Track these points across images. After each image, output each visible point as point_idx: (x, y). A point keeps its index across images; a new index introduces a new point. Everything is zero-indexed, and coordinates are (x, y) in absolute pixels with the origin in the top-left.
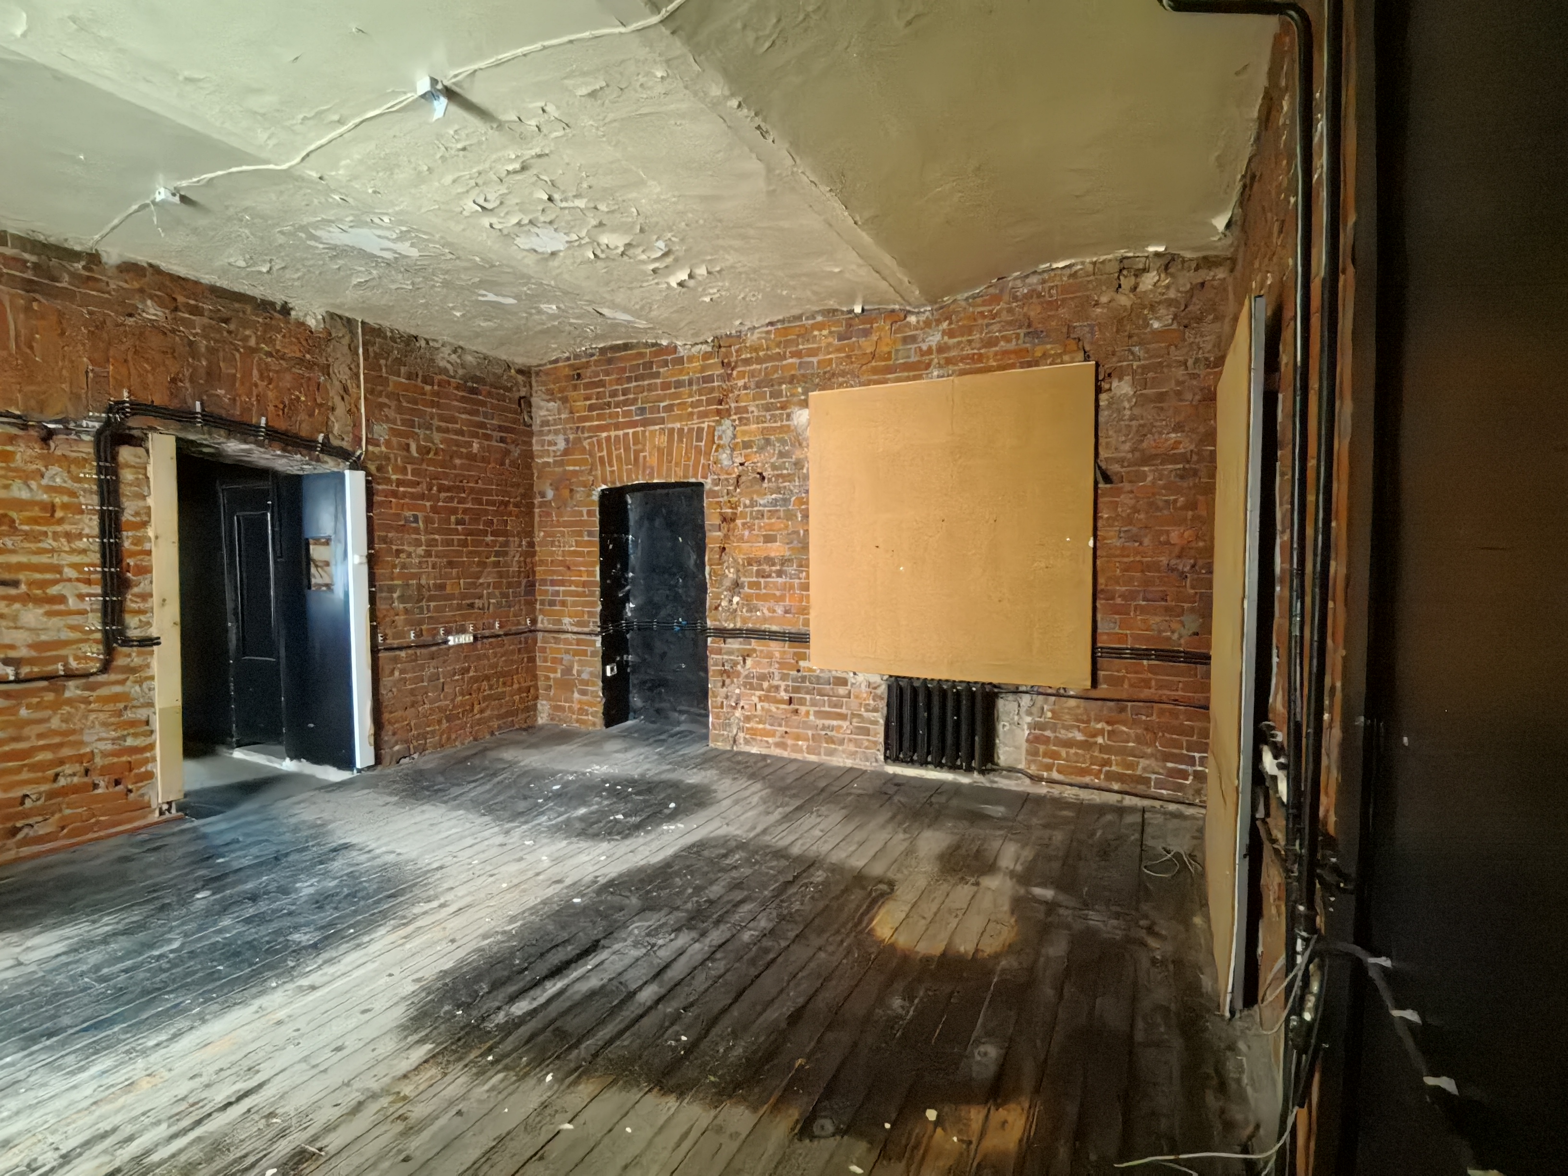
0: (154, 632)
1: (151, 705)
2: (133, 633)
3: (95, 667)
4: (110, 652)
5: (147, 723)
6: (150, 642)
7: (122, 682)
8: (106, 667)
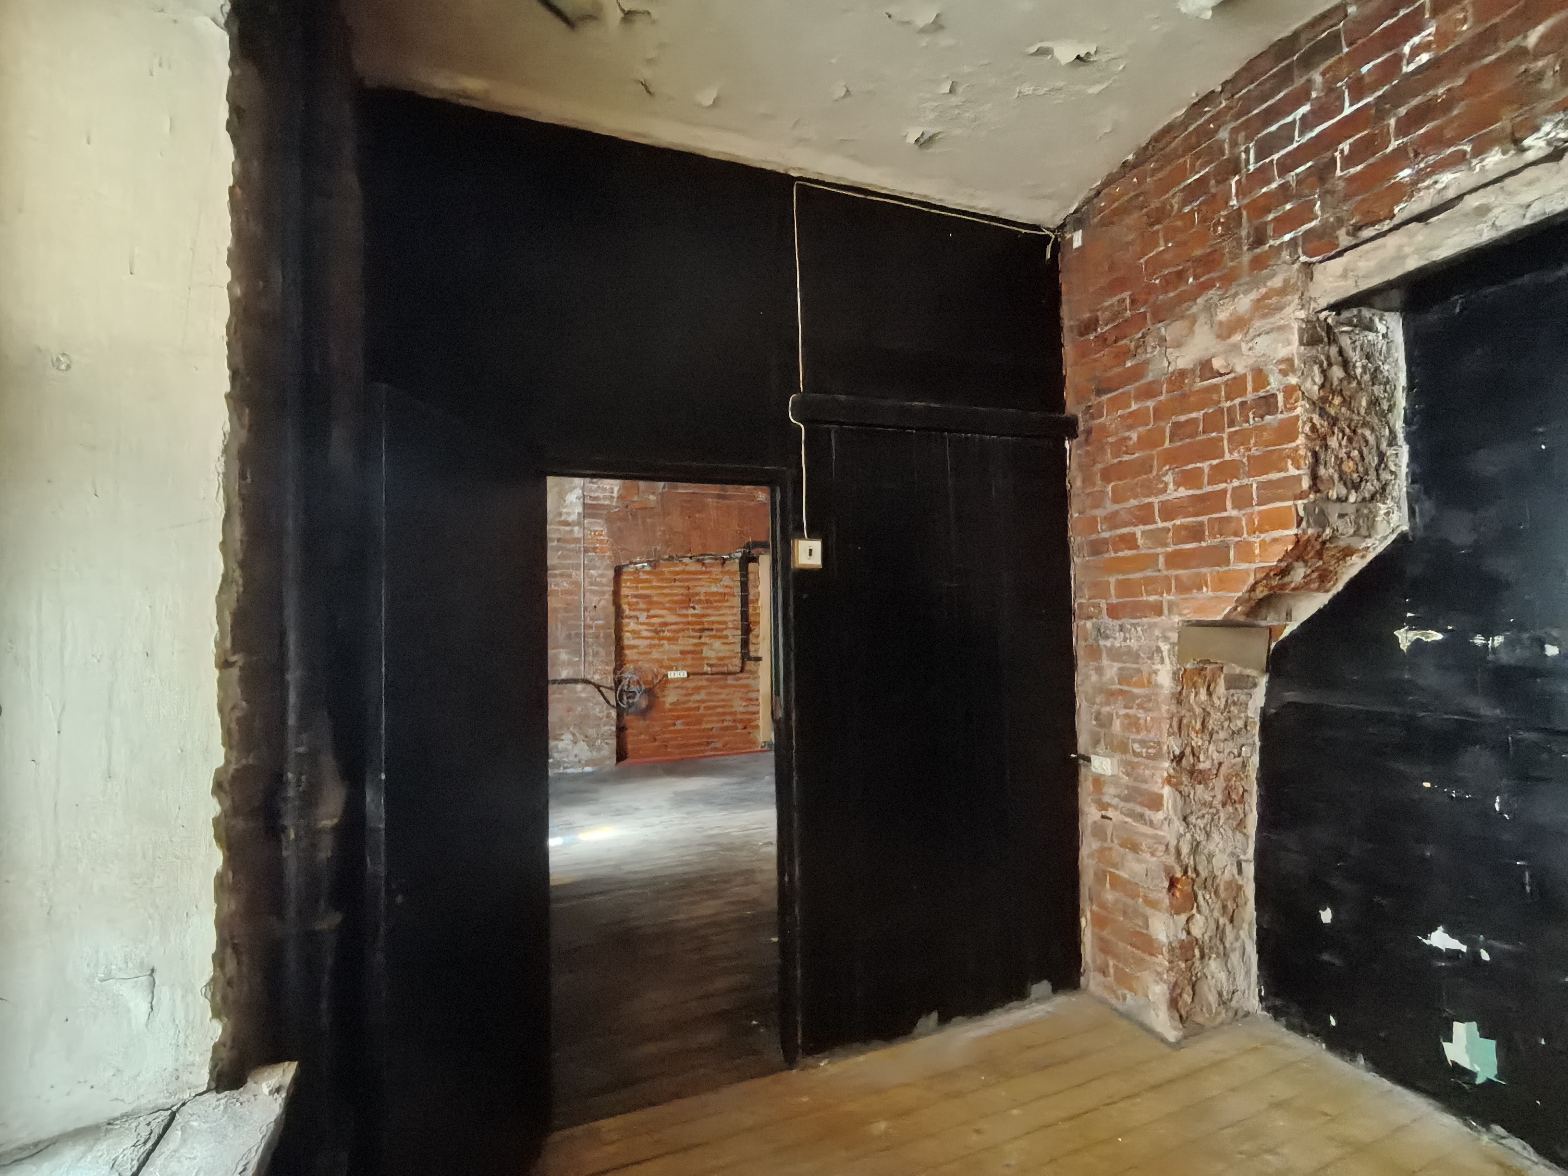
0: (760, 655)
1: (758, 691)
2: (752, 654)
3: (738, 669)
4: (743, 663)
5: (757, 699)
6: (758, 659)
7: (748, 678)
8: (742, 671)
